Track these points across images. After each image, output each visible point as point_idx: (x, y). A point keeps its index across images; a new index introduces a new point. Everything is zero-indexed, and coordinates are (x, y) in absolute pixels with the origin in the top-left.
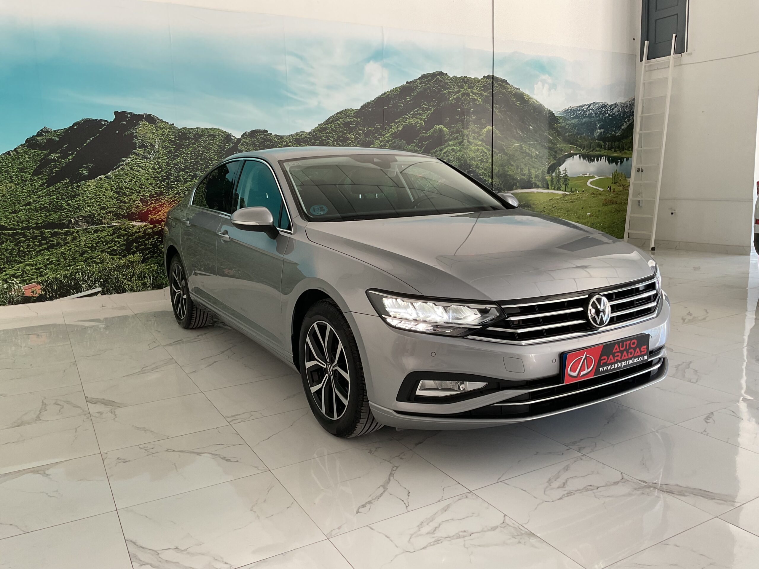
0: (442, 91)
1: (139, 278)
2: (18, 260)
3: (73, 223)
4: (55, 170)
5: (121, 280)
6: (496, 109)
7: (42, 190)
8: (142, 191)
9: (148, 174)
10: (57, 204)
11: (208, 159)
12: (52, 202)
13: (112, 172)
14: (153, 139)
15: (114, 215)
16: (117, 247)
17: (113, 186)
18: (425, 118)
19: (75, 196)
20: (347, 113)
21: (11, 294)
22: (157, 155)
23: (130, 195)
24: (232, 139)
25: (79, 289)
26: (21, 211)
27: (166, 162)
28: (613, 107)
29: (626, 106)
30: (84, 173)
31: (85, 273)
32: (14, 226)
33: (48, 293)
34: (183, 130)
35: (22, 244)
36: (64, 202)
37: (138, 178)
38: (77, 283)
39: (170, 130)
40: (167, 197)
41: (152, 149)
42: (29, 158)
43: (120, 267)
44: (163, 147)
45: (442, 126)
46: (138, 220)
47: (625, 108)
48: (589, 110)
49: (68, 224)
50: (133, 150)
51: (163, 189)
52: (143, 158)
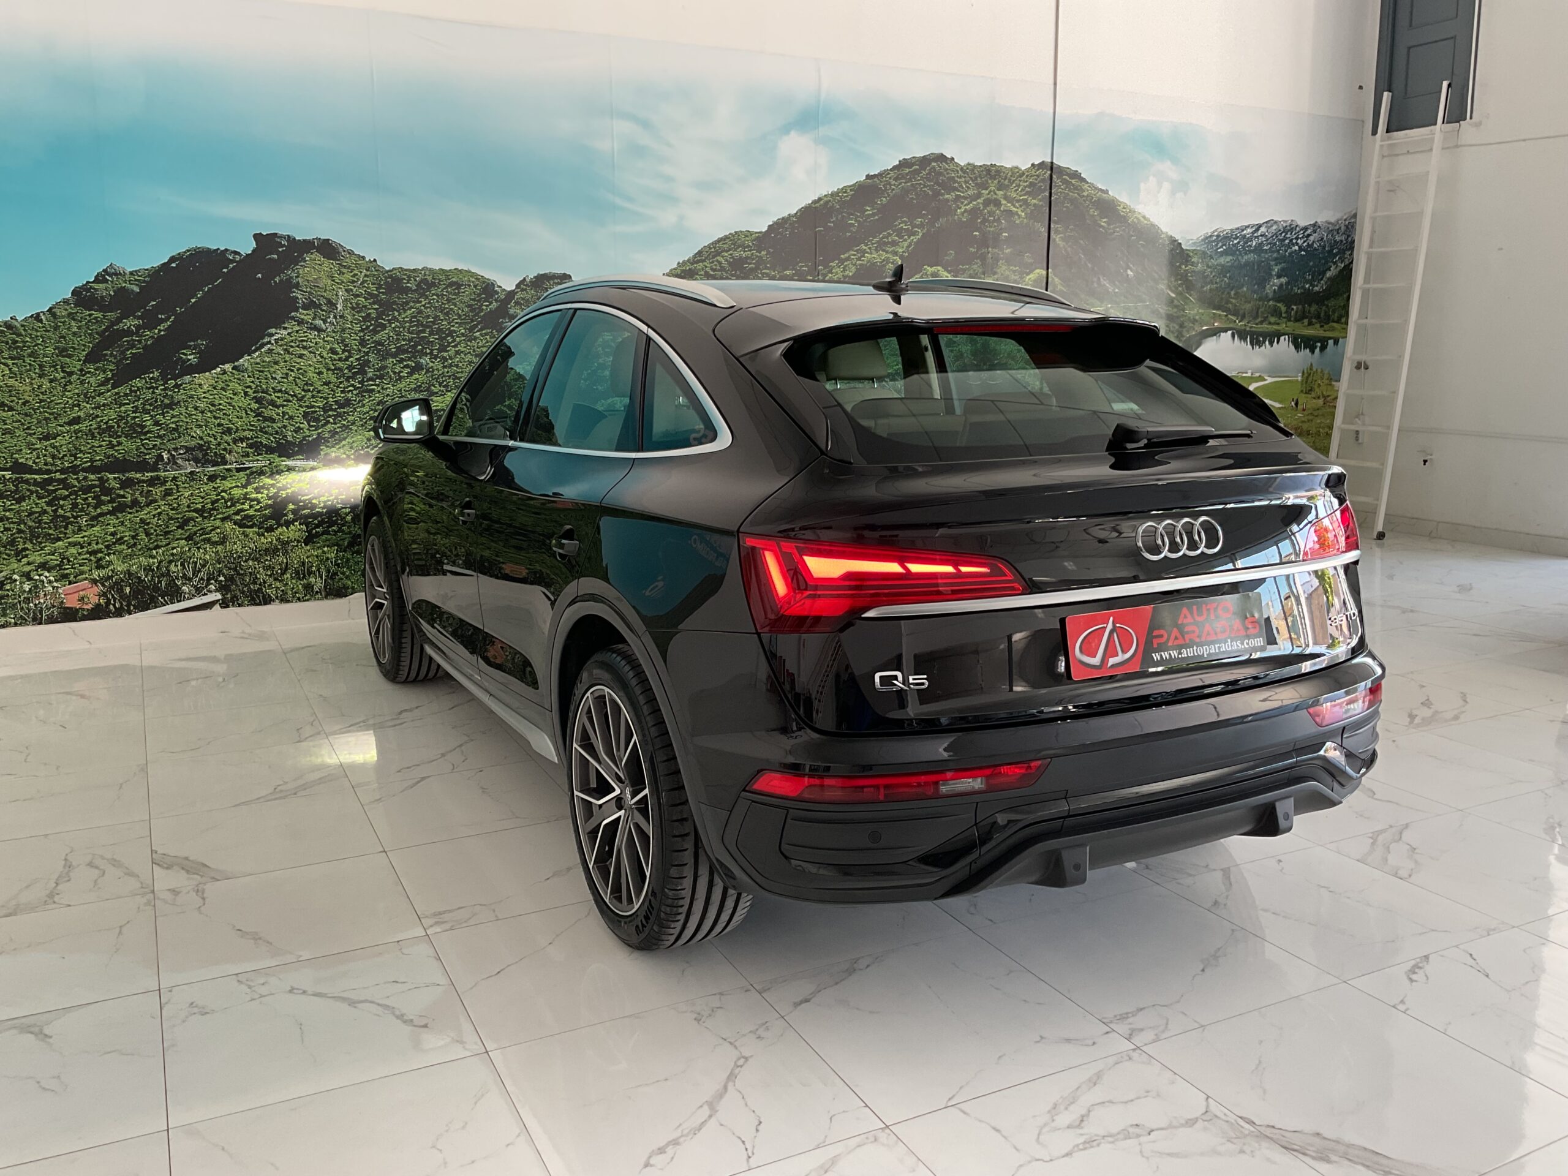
0: (943, 195)
1: (299, 575)
2: (54, 535)
3: (166, 460)
4: (131, 353)
5: (262, 577)
6: (1057, 232)
7: (103, 393)
8: (308, 397)
9: (321, 362)
10: (133, 422)
11: (445, 333)
12: (123, 418)
13: (247, 358)
14: (334, 290)
15: (250, 446)
16: (256, 511)
17: (250, 387)
18: (903, 252)
19: (170, 406)
20: (739, 239)
21: (37, 602)
22: (341, 323)
23: (283, 406)
24: (497, 293)
25: (175, 594)
26: (60, 435)
27: (358, 338)
28: (1309, 232)
29: (1338, 229)
30: (190, 360)
31: (189, 563)
32: (46, 464)
33: (112, 602)
34: (394, 272)
35: (62, 502)
37: (300, 371)
38: (172, 583)
39: (368, 273)
40: (358, 410)
41: (330, 312)
42: (79, 328)
43: (260, 551)
44: (353, 308)
45: (939, 268)
46: (298, 457)
47: (1335, 233)
48: (1256, 237)
49: (156, 463)
50: (290, 313)
51: (352, 394)
52: (311, 329)
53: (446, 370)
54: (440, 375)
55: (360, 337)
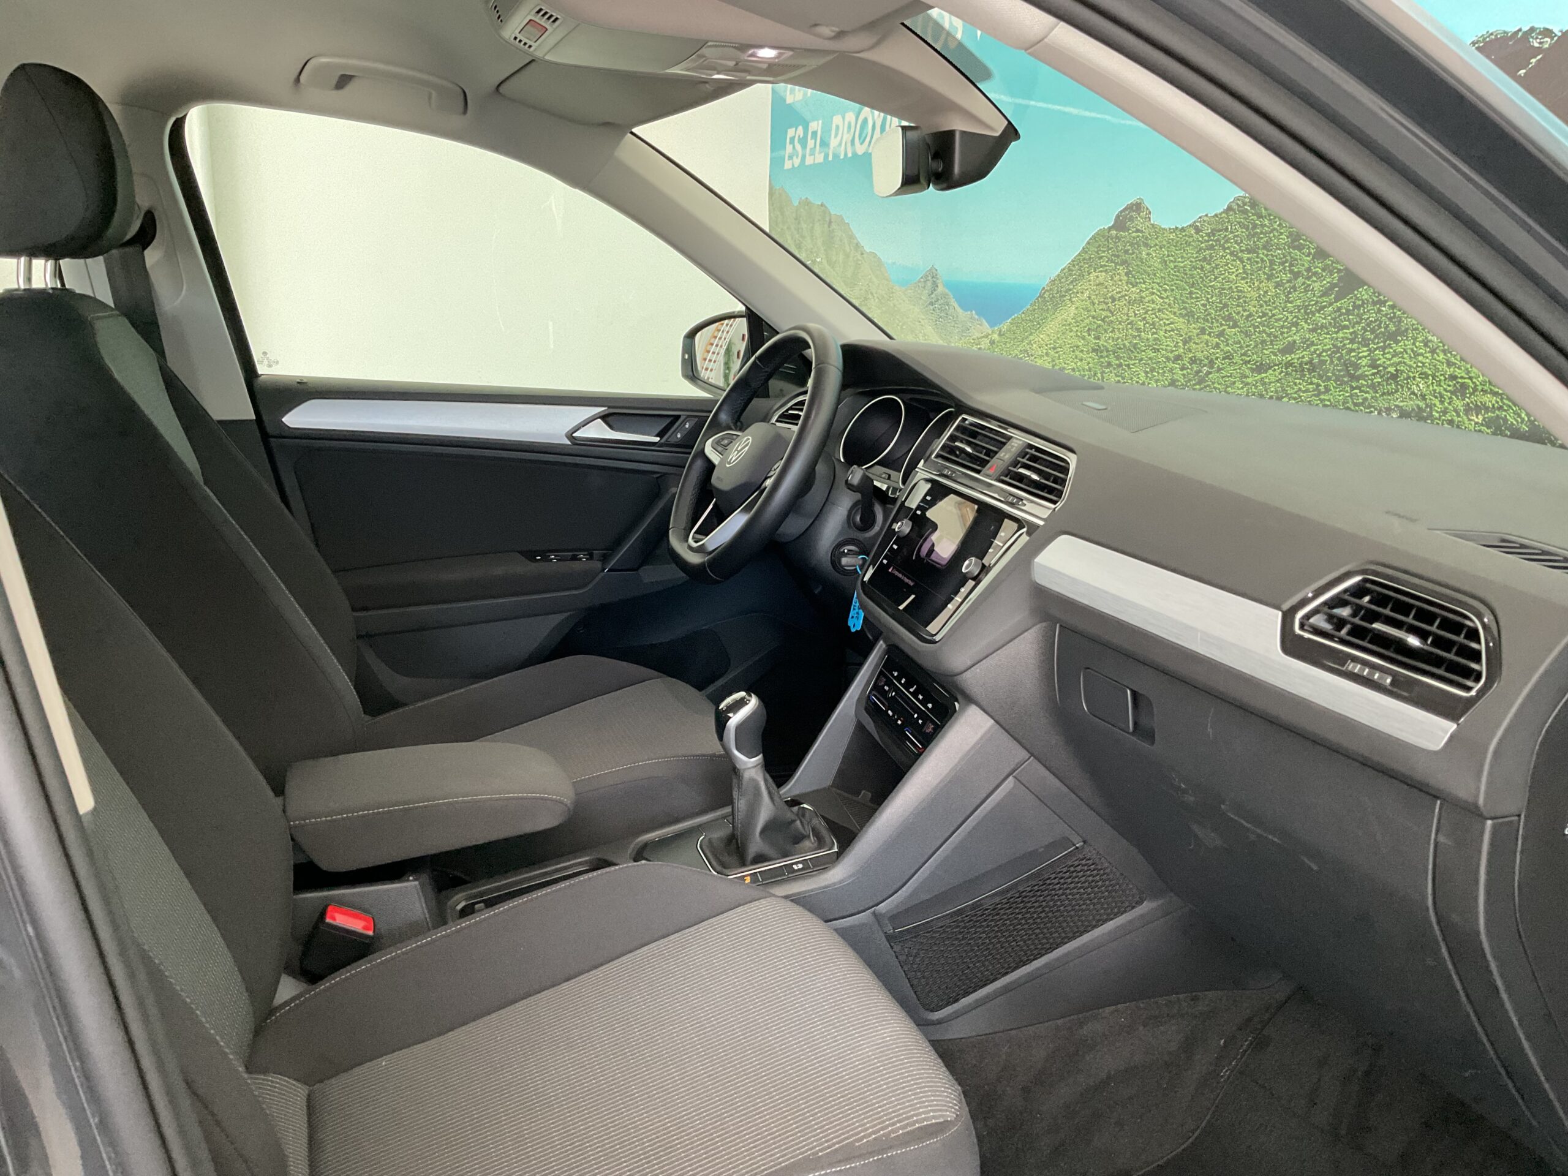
36: (1365, 354)
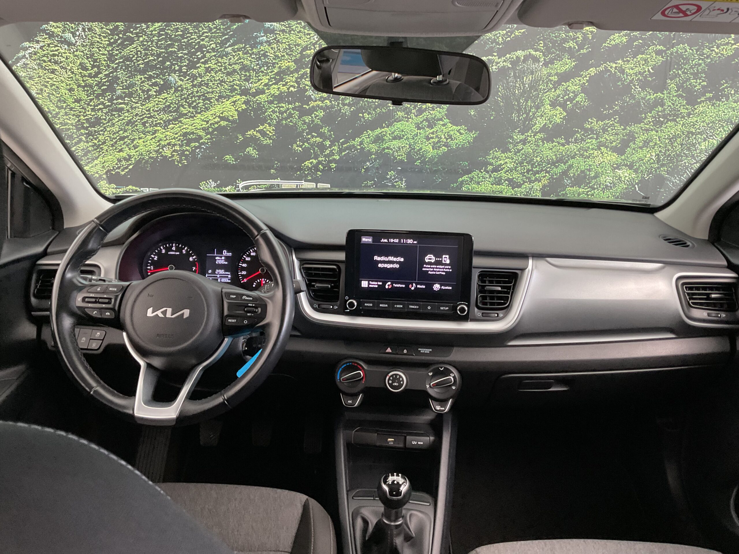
8: (61, 114)
9: (72, 77)
11: (195, 49)
22: (89, 37)
27: (106, 52)
37: (53, 87)
40: (108, 129)
50: (42, 26)
51: (102, 112)
52: (62, 42)
53: (195, 89)
54: (189, 95)
55: (108, 51)
